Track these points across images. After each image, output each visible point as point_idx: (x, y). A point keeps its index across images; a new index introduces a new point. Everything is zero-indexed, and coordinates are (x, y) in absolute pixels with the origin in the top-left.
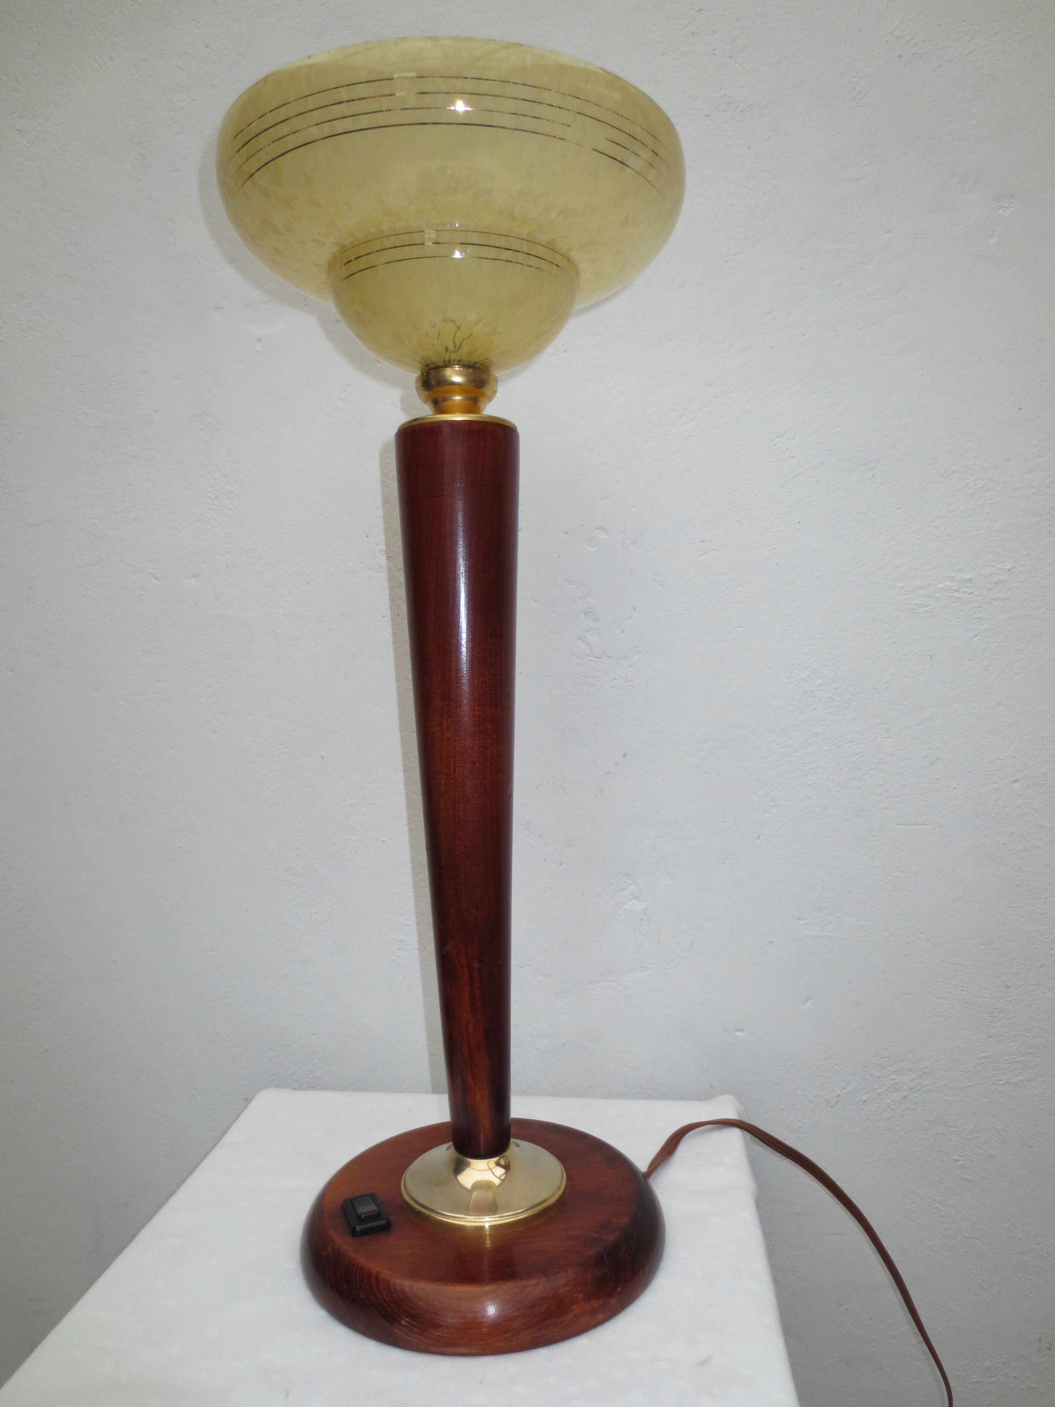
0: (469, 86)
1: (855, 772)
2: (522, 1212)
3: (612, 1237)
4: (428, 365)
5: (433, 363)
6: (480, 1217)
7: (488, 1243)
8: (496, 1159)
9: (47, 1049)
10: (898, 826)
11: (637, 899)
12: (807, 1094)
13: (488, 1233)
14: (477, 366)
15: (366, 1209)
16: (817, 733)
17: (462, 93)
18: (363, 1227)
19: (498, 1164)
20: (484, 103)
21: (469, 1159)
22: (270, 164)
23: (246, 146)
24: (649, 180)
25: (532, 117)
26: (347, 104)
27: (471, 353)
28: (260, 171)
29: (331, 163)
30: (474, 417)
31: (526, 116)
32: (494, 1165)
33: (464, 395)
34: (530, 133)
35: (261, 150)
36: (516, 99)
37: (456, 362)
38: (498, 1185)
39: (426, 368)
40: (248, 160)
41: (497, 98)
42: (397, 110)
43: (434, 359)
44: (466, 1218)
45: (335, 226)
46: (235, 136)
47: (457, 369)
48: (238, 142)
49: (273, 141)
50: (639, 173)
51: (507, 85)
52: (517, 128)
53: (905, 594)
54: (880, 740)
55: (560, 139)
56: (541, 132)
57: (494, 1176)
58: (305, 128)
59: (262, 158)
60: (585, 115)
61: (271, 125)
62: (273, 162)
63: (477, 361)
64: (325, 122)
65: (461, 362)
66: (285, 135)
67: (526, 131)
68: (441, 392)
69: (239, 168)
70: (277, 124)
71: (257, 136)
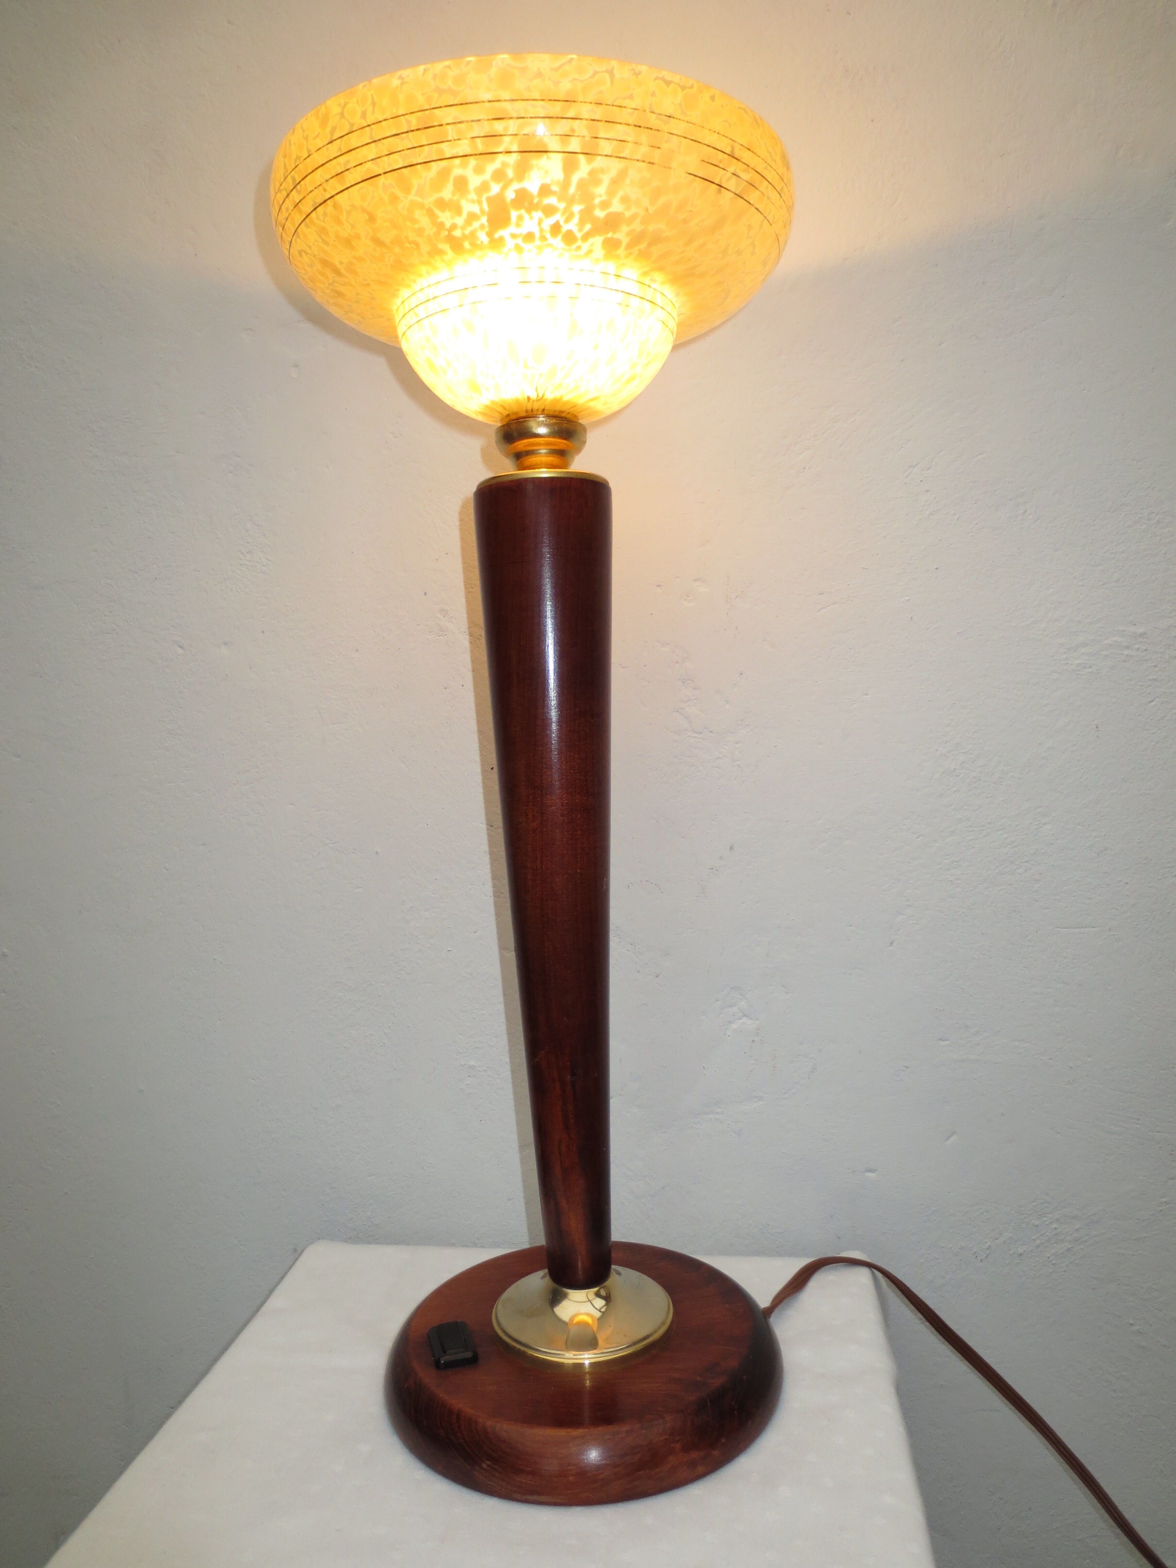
0: (552, 109)
1: (1006, 865)
3: (717, 1382)
4: (508, 415)
5: (515, 413)
7: (588, 1383)
8: (596, 1289)
10: (1058, 929)
11: (748, 1016)
12: (951, 1246)
13: (587, 1371)
14: (563, 415)
16: (960, 819)
18: (448, 1359)
19: (598, 1295)
20: (563, 127)
21: (565, 1289)
22: (328, 202)
23: (302, 183)
24: (752, 202)
25: (617, 140)
26: (410, 134)
27: (556, 401)
28: (318, 209)
29: (394, 199)
30: (561, 472)
31: (609, 139)
32: (594, 1297)
33: (549, 447)
34: (615, 158)
35: (318, 186)
36: (598, 121)
37: (540, 412)
38: (599, 1319)
39: (507, 420)
40: (304, 197)
41: (578, 121)
42: (466, 138)
43: (515, 409)
44: (564, 1354)
45: (401, 267)
46: (289, 171)
47: (541, 419)
48: (293, 179)
49: (331, 177)
50: (739, 196)
51: (588, 107)
52: (600, 153)
53: (1065, 653)
54: (1036, 827)
55: (650, 163)
56: (628, 157)
57: (594, 1308)
58: (365, 162)
59: (319, 195)
60: (677, 135)
61: (329, 159)
62: (332, 199)
63: (563, 409)
64: (387, 155)
65: (546, 412)
66: (343, 170)
67: (611, 156)
68: (525, 446)
69: (296, 206)
70: (334, 158)
71: (313, 171)
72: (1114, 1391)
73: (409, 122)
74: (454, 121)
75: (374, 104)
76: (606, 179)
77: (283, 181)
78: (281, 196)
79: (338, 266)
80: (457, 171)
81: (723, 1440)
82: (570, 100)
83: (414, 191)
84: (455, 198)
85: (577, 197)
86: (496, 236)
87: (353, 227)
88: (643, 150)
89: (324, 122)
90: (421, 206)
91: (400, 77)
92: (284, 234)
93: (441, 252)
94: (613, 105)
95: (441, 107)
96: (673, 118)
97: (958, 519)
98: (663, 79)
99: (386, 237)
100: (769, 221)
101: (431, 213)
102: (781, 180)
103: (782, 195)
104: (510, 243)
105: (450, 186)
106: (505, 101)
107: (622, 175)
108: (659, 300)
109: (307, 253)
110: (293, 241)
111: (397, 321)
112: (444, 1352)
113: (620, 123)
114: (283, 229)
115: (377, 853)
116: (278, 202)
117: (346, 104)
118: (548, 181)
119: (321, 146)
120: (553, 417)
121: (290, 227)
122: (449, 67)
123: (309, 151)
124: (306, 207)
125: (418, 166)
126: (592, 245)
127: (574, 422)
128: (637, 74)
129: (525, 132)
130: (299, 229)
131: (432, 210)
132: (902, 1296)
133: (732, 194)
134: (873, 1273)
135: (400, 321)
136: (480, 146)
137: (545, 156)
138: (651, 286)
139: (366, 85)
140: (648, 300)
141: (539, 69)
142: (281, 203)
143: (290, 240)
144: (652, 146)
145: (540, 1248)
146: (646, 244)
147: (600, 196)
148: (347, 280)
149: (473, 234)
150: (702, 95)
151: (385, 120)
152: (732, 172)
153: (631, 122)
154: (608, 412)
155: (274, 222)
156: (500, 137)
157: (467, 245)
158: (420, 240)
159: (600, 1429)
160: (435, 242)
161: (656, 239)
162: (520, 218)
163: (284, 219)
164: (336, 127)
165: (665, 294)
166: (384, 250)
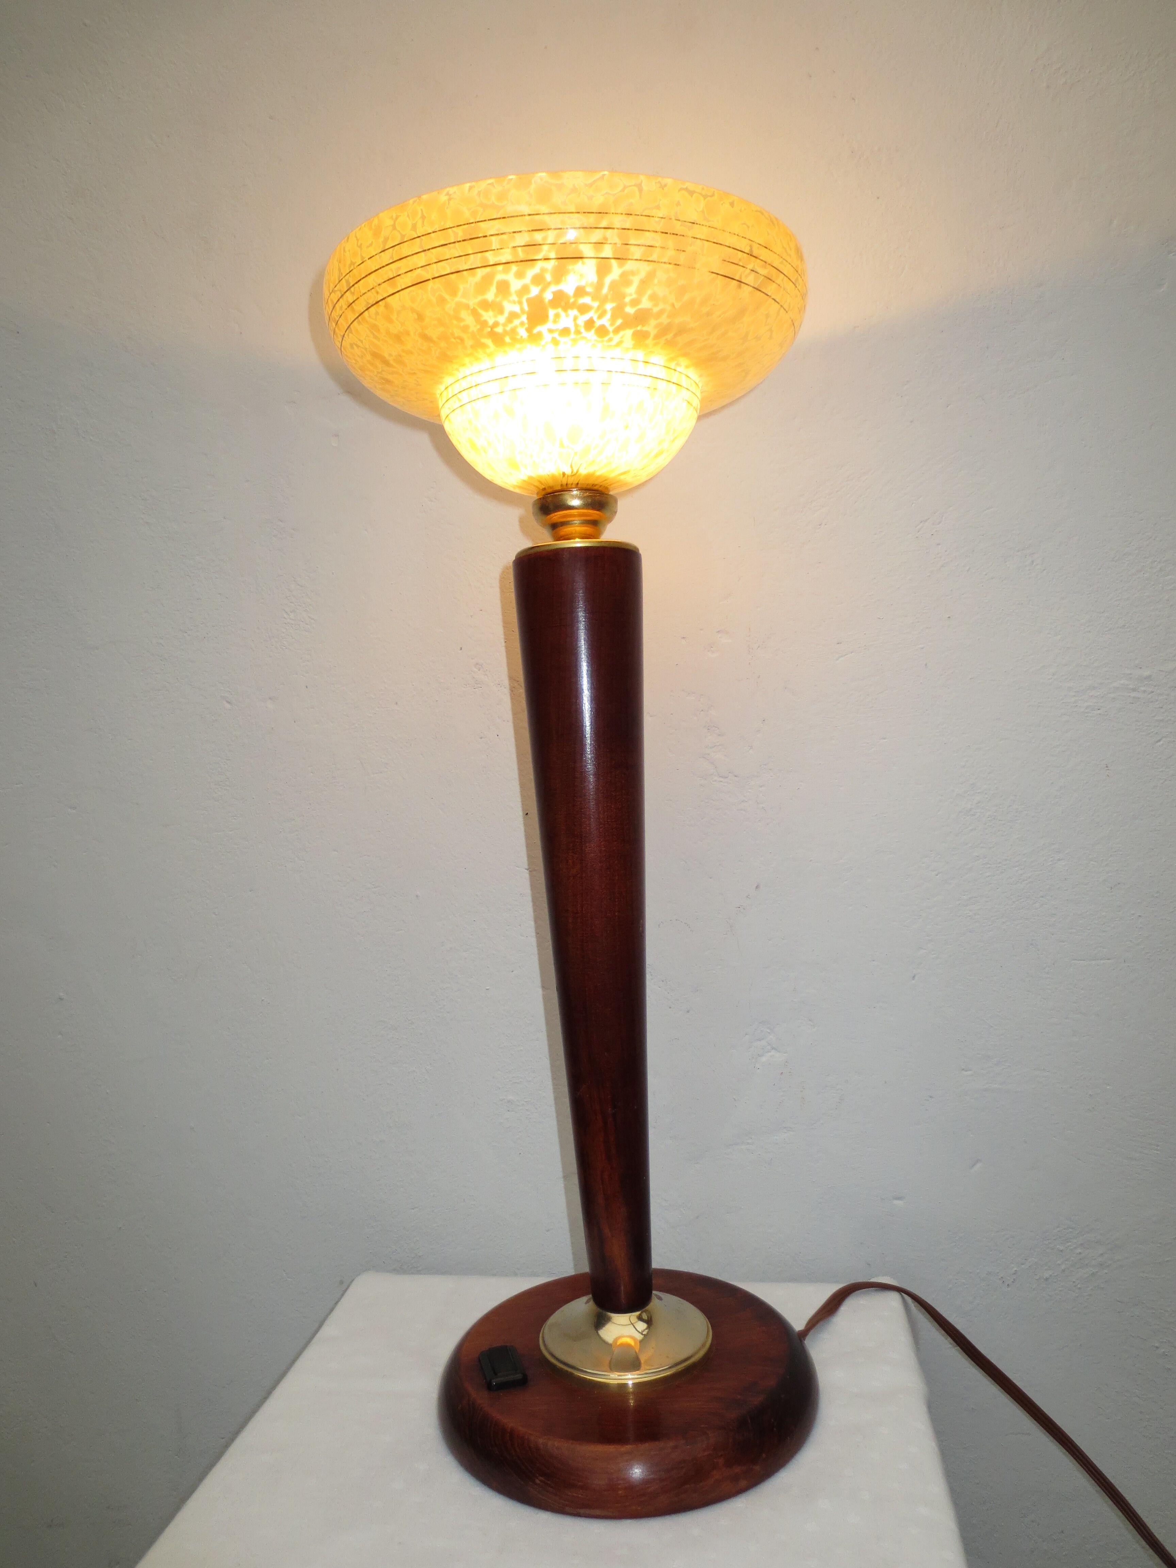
1: (1022, 900)
2: (666, 1369)
3: (757, 1400)
4: (544, 489)
5: (551, 487)
7: (632, 1402)
8: (638, 1313)
9: (120, 1228)
10: (1073, 961)
11: (776, 1050)
13: (631, 1391)
14: (596, 488)
16: (977, 856)
18: (499, 1380)
19: (640, 1318)
20: (597, 236)
21: (609, 1313)
22: (380, 303)
23: (356, 286)
24: (769, 294)
25: (646, 246)
26: (457, 244)
27: (589, 476)
28: (370, 309)
29: (442, 301)
30: (593, 542)
31: (639, 245)
32: (637, 1320)
33: (583, 518)
34: (644, 262)
35: (371, 289)
36: (628, 229)
37: (573, 486)
38: (641, 1342)
39: (544, 493)
40: (358, 298)
41: (610, 230)
42: (509, 248)
43: (551, 483)
44: (609, 1375)
45: (446, 358)
46: (344, 275)
47: (575, 493)
48: (347, 282)
49: (383, 281)
50: (757, 289)
51: (620, 217)
52: (630, 258)
53: (1074, 696)
54: (1051, 863)
55: (675, 264)
56: (656, 260)
57: (636, 1331)
58: (415, 269)
59: (372, 297)
60: (700, 239)
61: (381, 266)
62: (384, 301)
63: (596, 483)
64: (436, 262)
65: (579, 486)
66: (395, 275)
67: (640, 260)
68: (560, 518)
69: (349, 306)
70: (387, 265)
71: (367, 276)
72: (1141, 1412)
73: (456, 234)
74: (497, 233)
75: (423, 217)
76: (636, 280)
77: (338, 283)
78: (335, 297)
79: (387, 357)
80: (499, 277)
81: (764, 1455)
82: (602, 212)
83: (460, 294)
84: (498, 300)
85: (609, 297)
86: (535, 331)
87: (403, 324)
88: (670, 253)
89: (377, 232)
90: (467, 307)
91: (448, 194)
92: (336, 329)
93: (484, 346)
94: (641, 215)
95: (485, 221)
96: (697, 224)
97: (968, 571)
98: (686, 189)
99: (433, 333)
100: (785, 310)
101: (475, 313)
102: (796, 272)
103: (797, 286)
104: (547, 337)
105: (493, 289)
106: (544, 214)
107: (651, 275)
108: (684, 381)
109: (358, 346)
110: (345, 336)
111: (440, 405)
112: (495, 1374)
113: (649, 231)
114: (336, 325)
115: (417, 896)
116: (332, 301)
117: (397, 218)
118: (583, 283)
119: (374, 254)
120: (586, 490)
121: (344, 324)
122: (492, 184)
123: (362, 257)
124: (359, 307)
125: (465, 272)
126: (622, 337)
127: (607, 494)
128: (663, 187)
129: (562, 241)
130: (351, 326)
131: (477, 310)
132: (932, 1320)
133: (751, 288)
134: (903, 1298)
135: (443, 405)
136: (521, 254)
137: (580, 261)
138: (677, 370)
139: (416, 200)
140: (674, 383)
141: (574, 185)
142: (335, 302)
143: (342, 334)
144: (678, 250)
145: (586, 1274)
146: (672, 335)
147: (631, 295)
148: (395, 370)
149: (514, 331)
150: (722, 202)
151: (433, 232)
152: (751, 268)
153: (658, 229)
154: (636, 483)
155: (327, 317)
156: (540, 246)
157: (507, 339)
158: (464, 336)
159: (647, 1446)
160: (478, 337)
161: (682, 330)
162: (557, 316)
163: (337, 316)
164: (388, 238)
165: (689, 376)
166: (432, 345)
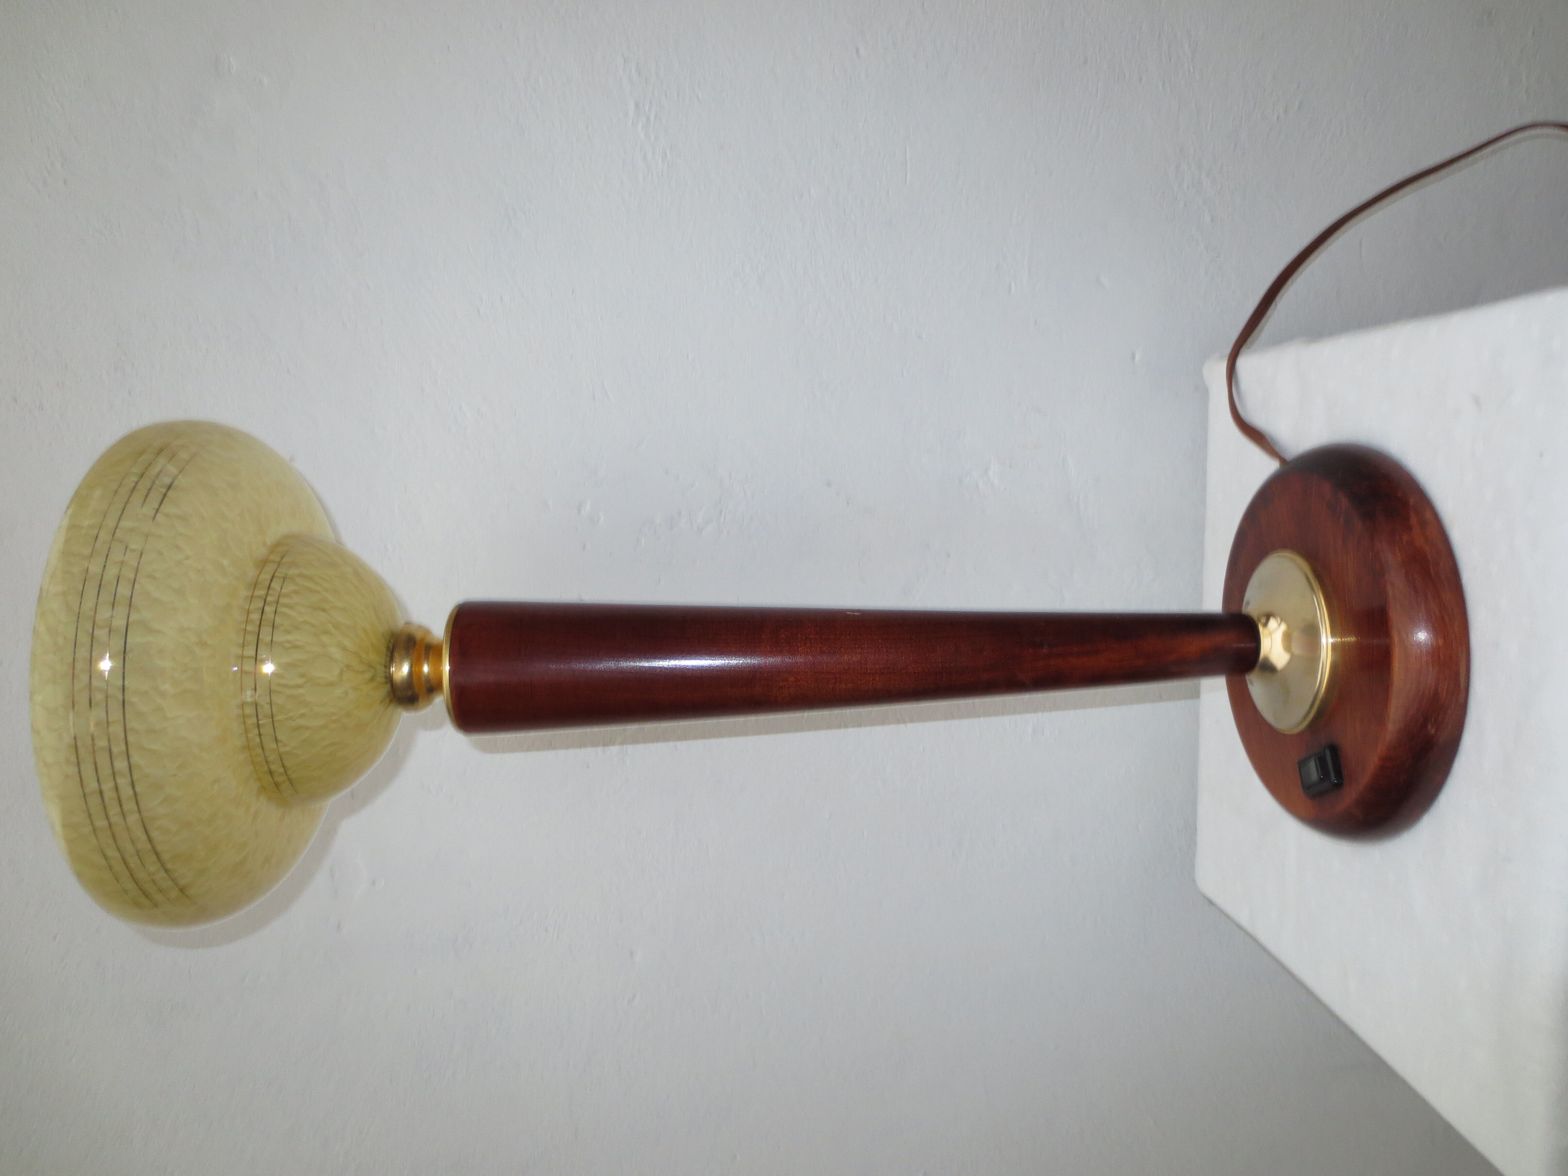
0: (83, 652)
2: (1317, 598)
3: (1344, 502)
5: (388, 693)
6: (1322, 649)
7: (1352, 639)
8: (1260, 628)
12: (1204, 283)
13: (1339, 640)
14: (391, 646)
15: (1313, 772)
17: (91, 662)
18: (1332, 775)
19: (1265, 625)
21: (1260, 658)
30: (446, 650)
32: (1266, 629)
33: (422, 661)
34: (135, 585)
36: (98, 596)
38: (1288, 624)
41: (96, 620)
43: (380, 694)
44: (1323, 664)
57: (1278, 629)
63: (384, 645)
67: (133, 590)
68: (420, 685)
107: (152, 579)
120: (393, 657)
136: (116, 716)
144: (126, 550)
145: (1228, 682)
